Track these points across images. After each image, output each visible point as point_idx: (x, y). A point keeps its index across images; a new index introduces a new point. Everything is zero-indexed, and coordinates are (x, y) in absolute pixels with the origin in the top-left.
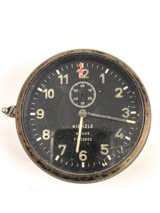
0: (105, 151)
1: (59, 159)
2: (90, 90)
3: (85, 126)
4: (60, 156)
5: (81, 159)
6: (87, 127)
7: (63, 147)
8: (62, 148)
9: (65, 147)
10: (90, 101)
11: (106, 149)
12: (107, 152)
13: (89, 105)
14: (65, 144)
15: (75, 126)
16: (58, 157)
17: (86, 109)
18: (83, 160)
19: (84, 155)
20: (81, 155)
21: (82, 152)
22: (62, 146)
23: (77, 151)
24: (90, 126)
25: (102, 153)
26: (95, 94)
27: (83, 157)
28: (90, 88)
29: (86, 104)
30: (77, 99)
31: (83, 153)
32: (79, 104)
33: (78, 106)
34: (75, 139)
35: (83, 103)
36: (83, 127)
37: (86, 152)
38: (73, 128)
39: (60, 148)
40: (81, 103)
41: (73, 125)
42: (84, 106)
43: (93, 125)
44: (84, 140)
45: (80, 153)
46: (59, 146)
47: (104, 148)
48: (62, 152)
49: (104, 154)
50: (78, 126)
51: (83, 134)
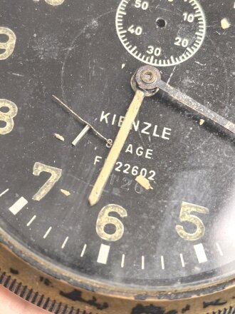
0: (190, 227)
1: (25, 213)
2: (189, 18)
3: (141, 127)
4: (31, 203)
5: (100, 231)
6: (151, 130)
7: (49, 175)
8: (45, 176)
9: (55, 175)
10: (182, 50)
11: (198, 222)
12: (198, 231)
13: (175, 62)
14: (59, 167)
15: (110, 118)
16: (21, 203)
18: (106, 236)
19: (115, 221)
20: (103, 219)
21: (111, 207)
22: (48, 169)
23: (94, 198)
24: (160, 132)
26: (202, 34)
27: (110, 229)
28: (191, 10)
29: (164, 57)
30: (138, 31)
31: (113, 214)
32: (142, 50)
33: (137, 55)
34: (98, 159)
35: (154, 51)
36: (136, 128)
37: (126, 215)
38: (101, 120)
39: (38, 174)
40: (149, 49)
41: (103, 112)
42: (156, 60)
43: (170, 130)
44: (127, 169)
45: (104, 210)
46: (35, 166)
47: (191, 216)
48: (42, 190)
49: (186, 237)
50: (120, 121)
51: (127, 150)
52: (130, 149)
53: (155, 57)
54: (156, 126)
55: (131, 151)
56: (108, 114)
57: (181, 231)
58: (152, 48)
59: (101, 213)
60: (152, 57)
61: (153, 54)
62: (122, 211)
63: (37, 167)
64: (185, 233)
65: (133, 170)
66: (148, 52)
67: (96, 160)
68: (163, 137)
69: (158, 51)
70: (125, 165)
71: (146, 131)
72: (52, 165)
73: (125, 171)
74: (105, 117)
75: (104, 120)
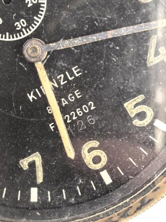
0: (141, 116)
3: (58, 82)
4: (39, 187)
5: (92, 166)
6: (66, 78)
7: (34, 162)
8: (32, 165)
9: (37, 158)
11: (143, 108)
13: (39, 20)
14: (34, 152)
15: (35, 94)
16: (34, 192)
17: (37, 35)
18: (98, 167)
19: (95, 153)
20: (88, 158)
21: (86, 147)
22: (30, 159)
23: (71, 153)
24: (72, 74)
25: (137, 123)
27: (97, 160)
29: (30, 22)
31: (90, 150)
32: (13, 31)
33: (13, 37)
34: (52, 126)
35: (20, 24)
36: (56, 85)
37: (99, 143)
38: (32, 101)
39: (27, 167)
40: (17, 26)
41: (28, 95)
42: (28, 29)
43: (77, 67)
44: (74, 115)
45: (83, 152)
46: (21, 164)
47: (136, 108)
48: (38, 174)
49: (144, 124)
50: (43, 90)
51: (64, 104)
52: (64, 102)
53: (25, 28)
54: (67, 73)
55: (67, 103)
56: (32, 93)
57: (138, 123)
58: (17, 23)
59: (83, 156)
60: (24, 30)
61: (22, 27)
62: (94, 144)
63: (22, 163)
64: (141, 122)
65: (78, 113)
66: (17, 29)
67: (52, 128)
68: (77, 75)
69: (23, 22)
70: (71, 114)
71: (63, 82)
72: (30, 154)
73: (74, 118)
74: (32, 96)
75: (33, 99)
